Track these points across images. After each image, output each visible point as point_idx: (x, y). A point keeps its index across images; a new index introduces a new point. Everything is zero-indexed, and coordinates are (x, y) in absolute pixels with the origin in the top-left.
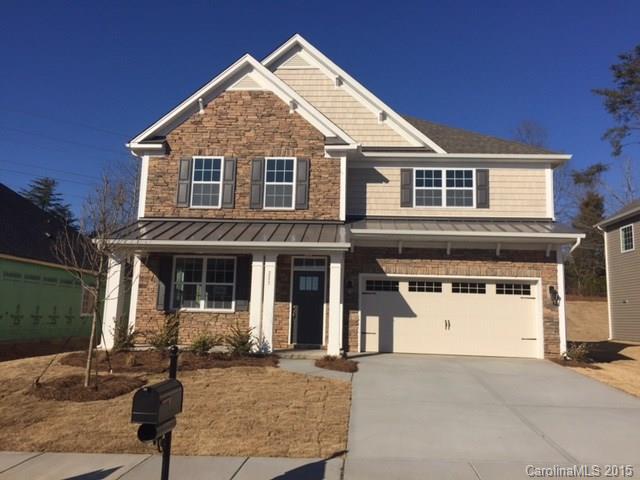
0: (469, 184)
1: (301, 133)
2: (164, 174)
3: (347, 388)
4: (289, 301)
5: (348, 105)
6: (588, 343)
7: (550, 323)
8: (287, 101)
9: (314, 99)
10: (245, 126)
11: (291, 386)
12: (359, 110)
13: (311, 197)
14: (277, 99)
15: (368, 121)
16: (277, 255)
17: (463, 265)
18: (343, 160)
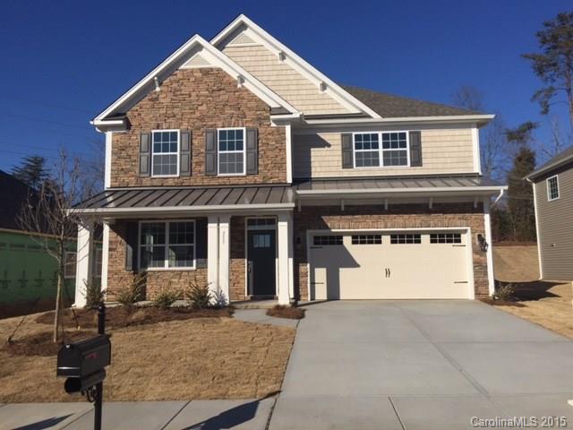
0: (404, 145)
1: (249, 105)
2: (126, 147)
3: (291, 334)
4: (244, 258)
5: (291, 77)
6: (514, 284)
7: (479, 267)
8: (235, 76)
9: (260, 74)
10: (197, 100)
11: (240, 334)
12: (301, 82)
13: (260, 163)
14: (226, 75)
15: (311, 92)
16: (230, 216)
17: (400, 219)
18: (288, 129)
